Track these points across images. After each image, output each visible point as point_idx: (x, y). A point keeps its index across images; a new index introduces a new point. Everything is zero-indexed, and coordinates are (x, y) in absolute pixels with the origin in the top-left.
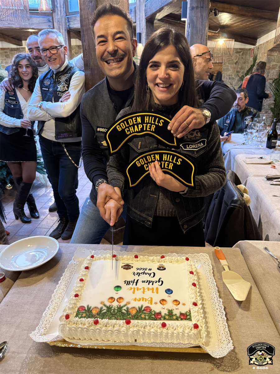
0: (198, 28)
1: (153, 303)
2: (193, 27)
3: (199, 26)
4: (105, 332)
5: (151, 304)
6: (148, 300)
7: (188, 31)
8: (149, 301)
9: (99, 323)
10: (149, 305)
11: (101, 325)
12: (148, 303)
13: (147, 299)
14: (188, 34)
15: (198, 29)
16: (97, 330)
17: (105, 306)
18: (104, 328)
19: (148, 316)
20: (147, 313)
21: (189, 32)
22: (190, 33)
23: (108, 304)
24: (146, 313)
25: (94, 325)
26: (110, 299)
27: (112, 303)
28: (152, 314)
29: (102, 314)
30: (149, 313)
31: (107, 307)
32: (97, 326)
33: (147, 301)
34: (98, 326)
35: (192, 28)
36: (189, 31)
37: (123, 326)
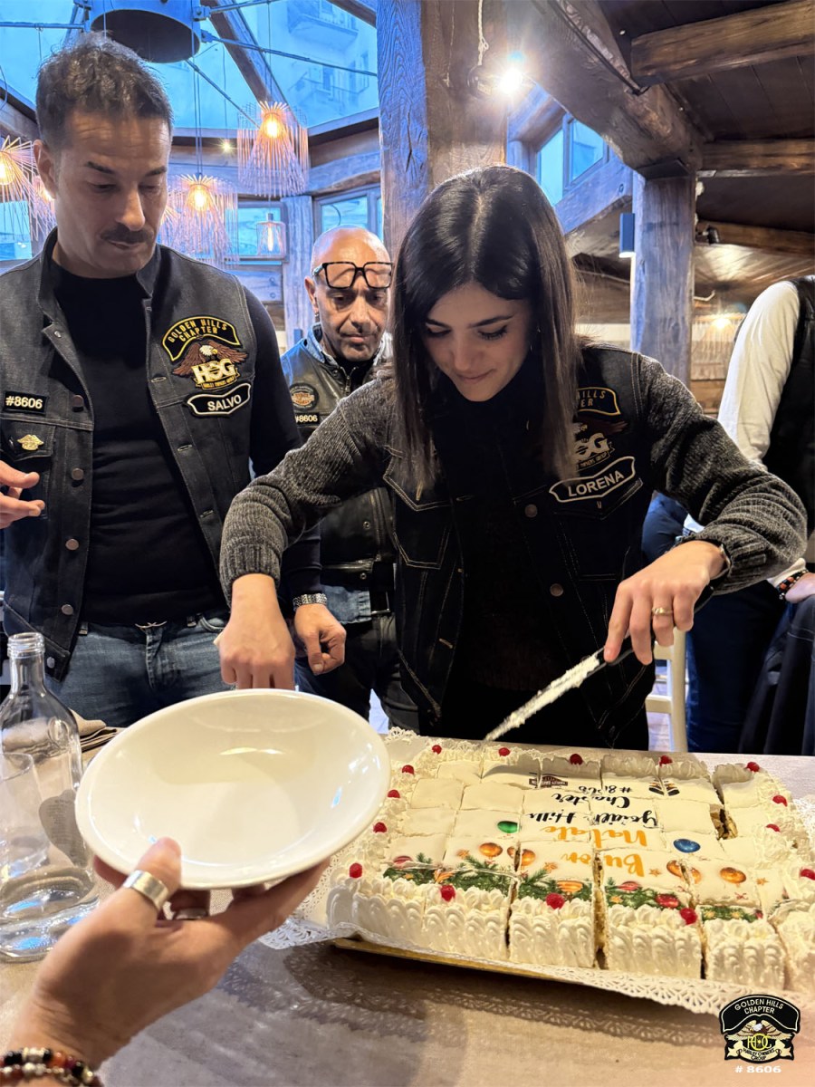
0: (668, 273)
1: (646, 870)
2: (652, 271)
3: (669, 267)
4: (477, 925)
5: (641, 874)
6: (625, 863)
7: (639, 281)
8: (631, 865)
9: (456, 896)
10: (634, 877)
11: (462, 902)
12: (629, 871)
13: (622, 859)
14: (641, 287)
15: (668, 276)
16: (448, 916)
17: (472, 861)
18: (473, 913)
19: (632, 899)
20: (628, 892)
21: (641, 284)
22: (644, 286)
23: (481, 859)
24: (625, 893)
25: (442, 903)
26: (486, 847)
27: (494, 859)
28: (645, 895)
29: (464, 880)
30: (636, 894)
31: (479, 866)
32: (450, 903)
33: (624, 866)
34: (453, 905)
35: (650, 273)
36: (643, 280)
37: (538, 911)
